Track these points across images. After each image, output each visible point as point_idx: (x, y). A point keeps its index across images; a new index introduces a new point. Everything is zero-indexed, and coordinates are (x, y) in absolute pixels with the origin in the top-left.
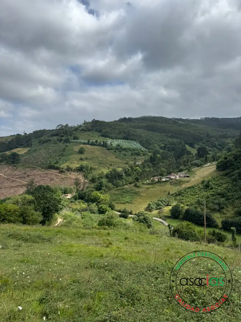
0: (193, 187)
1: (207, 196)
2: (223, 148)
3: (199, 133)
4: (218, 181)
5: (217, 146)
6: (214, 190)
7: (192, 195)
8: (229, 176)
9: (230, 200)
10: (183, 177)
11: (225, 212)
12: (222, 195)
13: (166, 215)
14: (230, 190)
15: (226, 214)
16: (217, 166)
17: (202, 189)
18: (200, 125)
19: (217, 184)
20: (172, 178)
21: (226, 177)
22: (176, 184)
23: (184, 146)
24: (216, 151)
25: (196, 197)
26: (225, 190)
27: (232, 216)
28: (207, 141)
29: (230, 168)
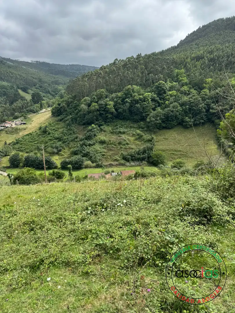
0: (30, 134)
1: (45, 141)
2: (57, 94)
3: (32, 77)
4: (54, 126)
5: (51, 92)
6: (51, 135)
7: (31, 142)
8: (64, 121)
9: (66, 142)
10: (20, 124)
11: (63, 154)
12: (59, 139)
13: (5, 165)
14: (66, 134)
15: (63, 155)
16: (52, 112)
17: (40, 135)
18: (32, 68)
19: (54, 129)
20: (7, 126)
21: (61, 123)
22: (12, 132)
23: (17, 91)
24: (50, 97)
25: (35, 143)
26: (61, 134)
27: (69, 156)
28: (41, 87)
29: (63, 113)
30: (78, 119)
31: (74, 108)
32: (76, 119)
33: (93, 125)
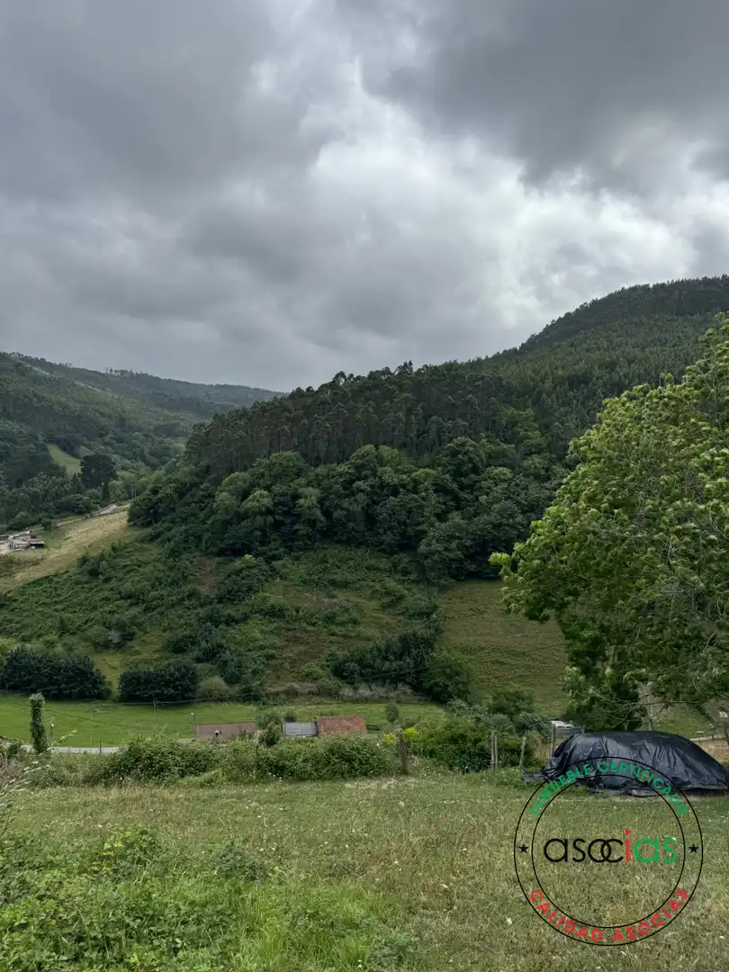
0: (48, 579)
1: (90, 603)
2: (164, 463)
3: (97, 411)
4: (127, 557)
5: (148, 456)
6: (113, 583)
7: (44, 604)
8: (160, 543)
9: (154, 609)
10: (24, 547)
11: (139, 648)
12: (133, 598)
14: (157, 583)
16: (131, 514)
17: (78, 583)
19: (125, 566)
21: (150, 546)
23: (45, 449)
24: (143, 469)
25: (56, 610)
26: (146, 583)
27: (156, 656)
28: (119, 440)
29: (164, 518)
30: (206, 536)
31: (196, 503)
32: (199, 538)
33: (248, 557)
